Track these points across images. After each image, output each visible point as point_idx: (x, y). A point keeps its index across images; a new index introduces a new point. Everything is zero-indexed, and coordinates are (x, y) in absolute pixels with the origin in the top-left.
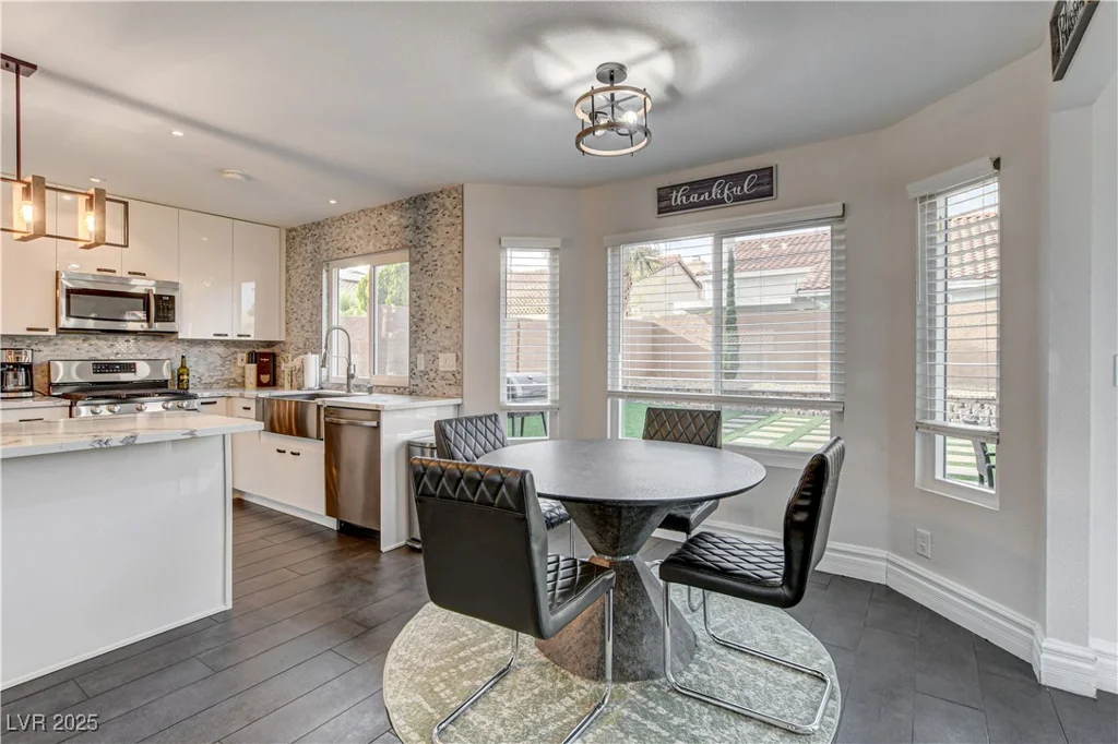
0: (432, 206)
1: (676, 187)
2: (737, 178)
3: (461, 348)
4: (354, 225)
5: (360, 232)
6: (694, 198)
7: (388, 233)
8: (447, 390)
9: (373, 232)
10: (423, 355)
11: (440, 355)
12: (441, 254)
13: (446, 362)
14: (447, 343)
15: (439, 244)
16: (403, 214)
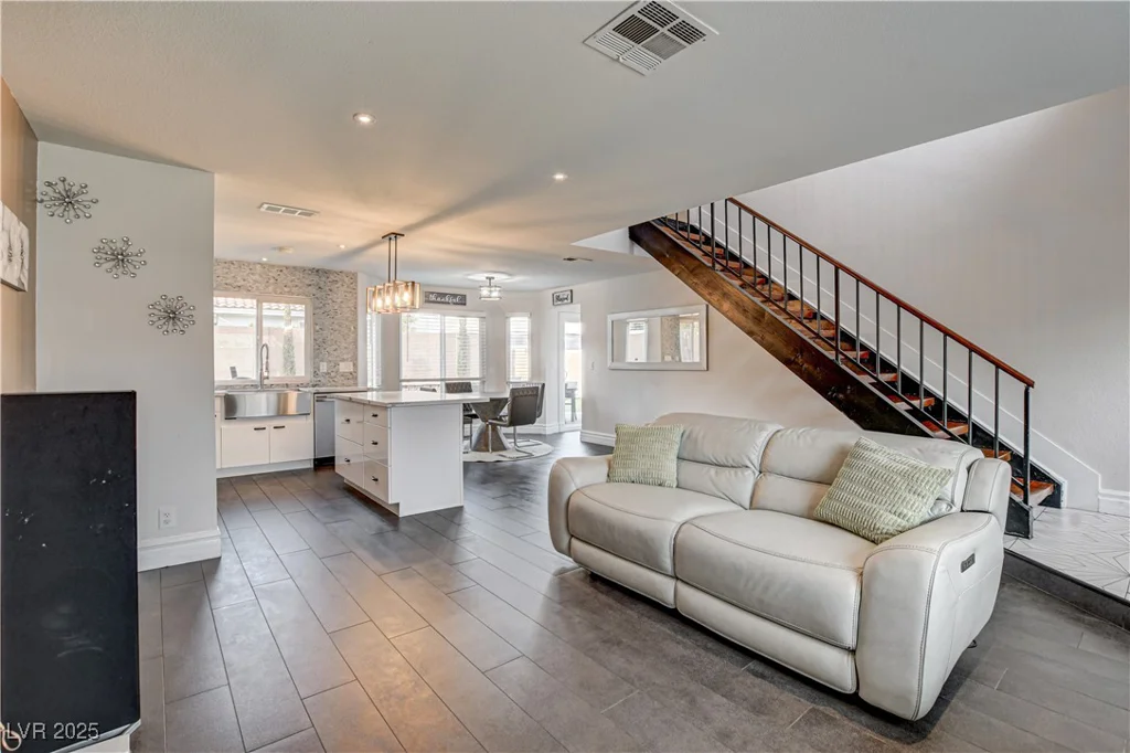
0: (332, 277)
1: (433, 293)
2: (455, 296)
3: (356, 359)
4: (248, 271)
5: (257, 277)
6: (439, 299)
7: (290, 284)
8: (345, 382)
9: (272, 281)
10: (325, 364)
11: (341, 364)
12: (340, 307)
13: (345, 367)
14: (345, 357)
15: (339, 300)
16: (306, 276)
